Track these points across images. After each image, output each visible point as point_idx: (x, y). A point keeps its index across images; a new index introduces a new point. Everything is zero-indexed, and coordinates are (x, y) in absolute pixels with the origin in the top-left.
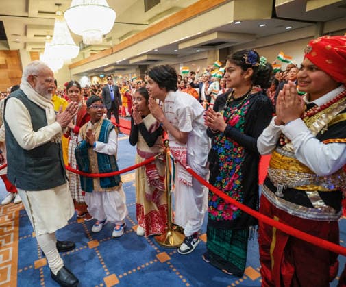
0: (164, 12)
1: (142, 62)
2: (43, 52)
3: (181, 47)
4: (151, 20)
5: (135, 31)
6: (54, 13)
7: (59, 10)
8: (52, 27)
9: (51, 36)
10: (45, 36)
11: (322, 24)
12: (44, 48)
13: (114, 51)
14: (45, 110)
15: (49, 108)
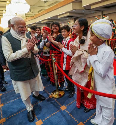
0: (54, 3)
2: (2, 17)
3: (59, 17)
4: (49, 6)
6: (6, 2)
8: (5, 7)
9: (5, 10)
10: (3, 10)
11: (102, 12)
12: (2, 16)
13: (35, 18)
14: (21, 41)
15: (23, 40)
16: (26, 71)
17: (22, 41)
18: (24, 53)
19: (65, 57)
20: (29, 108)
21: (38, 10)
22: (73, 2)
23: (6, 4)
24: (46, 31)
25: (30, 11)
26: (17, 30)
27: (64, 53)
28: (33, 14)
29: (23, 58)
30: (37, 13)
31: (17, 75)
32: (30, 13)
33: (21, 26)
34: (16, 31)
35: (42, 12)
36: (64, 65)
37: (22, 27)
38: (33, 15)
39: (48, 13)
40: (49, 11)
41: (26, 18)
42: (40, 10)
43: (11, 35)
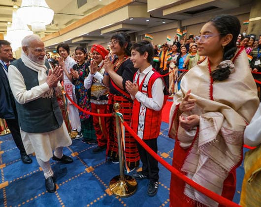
0: (93, 8)
1: (80, 41)
3: (103, 32)
4: (85, 13)
5: (76, 19)
6: (12, 6)
7: (15, 5)
8: (10, 16)
9: (11, 22)
10: (6, 22)
11: (180, 21)
12: (6, 31)
13: (61, 34)
14: (37, 73)
15: (41, 71)
16: (45, 117)
17: (39, 72)
18: (43, 90)
19: (143, 111)
20: (48, 174)
21: (66, 21)
22: (130, 4)
23: (12, 12)
24: (97, 54)
25: (53, 23)
26: (33, 56)
27: (140, 103)
28: (58, 28)
29: (42, 98)
30: (64, 27)
31: (33, 124)
32: (52, 25)
33: (39, 48)
34: (31, 57)
35: (72, 25)
36: (139, 128)
37: (40, 51)
38: (57, 30)
39: (83, 25)
40: (85, 23)
41: (46, 35)
42: (68, 20)
43: (23, 63)
